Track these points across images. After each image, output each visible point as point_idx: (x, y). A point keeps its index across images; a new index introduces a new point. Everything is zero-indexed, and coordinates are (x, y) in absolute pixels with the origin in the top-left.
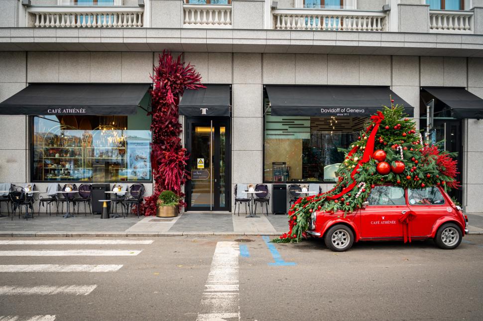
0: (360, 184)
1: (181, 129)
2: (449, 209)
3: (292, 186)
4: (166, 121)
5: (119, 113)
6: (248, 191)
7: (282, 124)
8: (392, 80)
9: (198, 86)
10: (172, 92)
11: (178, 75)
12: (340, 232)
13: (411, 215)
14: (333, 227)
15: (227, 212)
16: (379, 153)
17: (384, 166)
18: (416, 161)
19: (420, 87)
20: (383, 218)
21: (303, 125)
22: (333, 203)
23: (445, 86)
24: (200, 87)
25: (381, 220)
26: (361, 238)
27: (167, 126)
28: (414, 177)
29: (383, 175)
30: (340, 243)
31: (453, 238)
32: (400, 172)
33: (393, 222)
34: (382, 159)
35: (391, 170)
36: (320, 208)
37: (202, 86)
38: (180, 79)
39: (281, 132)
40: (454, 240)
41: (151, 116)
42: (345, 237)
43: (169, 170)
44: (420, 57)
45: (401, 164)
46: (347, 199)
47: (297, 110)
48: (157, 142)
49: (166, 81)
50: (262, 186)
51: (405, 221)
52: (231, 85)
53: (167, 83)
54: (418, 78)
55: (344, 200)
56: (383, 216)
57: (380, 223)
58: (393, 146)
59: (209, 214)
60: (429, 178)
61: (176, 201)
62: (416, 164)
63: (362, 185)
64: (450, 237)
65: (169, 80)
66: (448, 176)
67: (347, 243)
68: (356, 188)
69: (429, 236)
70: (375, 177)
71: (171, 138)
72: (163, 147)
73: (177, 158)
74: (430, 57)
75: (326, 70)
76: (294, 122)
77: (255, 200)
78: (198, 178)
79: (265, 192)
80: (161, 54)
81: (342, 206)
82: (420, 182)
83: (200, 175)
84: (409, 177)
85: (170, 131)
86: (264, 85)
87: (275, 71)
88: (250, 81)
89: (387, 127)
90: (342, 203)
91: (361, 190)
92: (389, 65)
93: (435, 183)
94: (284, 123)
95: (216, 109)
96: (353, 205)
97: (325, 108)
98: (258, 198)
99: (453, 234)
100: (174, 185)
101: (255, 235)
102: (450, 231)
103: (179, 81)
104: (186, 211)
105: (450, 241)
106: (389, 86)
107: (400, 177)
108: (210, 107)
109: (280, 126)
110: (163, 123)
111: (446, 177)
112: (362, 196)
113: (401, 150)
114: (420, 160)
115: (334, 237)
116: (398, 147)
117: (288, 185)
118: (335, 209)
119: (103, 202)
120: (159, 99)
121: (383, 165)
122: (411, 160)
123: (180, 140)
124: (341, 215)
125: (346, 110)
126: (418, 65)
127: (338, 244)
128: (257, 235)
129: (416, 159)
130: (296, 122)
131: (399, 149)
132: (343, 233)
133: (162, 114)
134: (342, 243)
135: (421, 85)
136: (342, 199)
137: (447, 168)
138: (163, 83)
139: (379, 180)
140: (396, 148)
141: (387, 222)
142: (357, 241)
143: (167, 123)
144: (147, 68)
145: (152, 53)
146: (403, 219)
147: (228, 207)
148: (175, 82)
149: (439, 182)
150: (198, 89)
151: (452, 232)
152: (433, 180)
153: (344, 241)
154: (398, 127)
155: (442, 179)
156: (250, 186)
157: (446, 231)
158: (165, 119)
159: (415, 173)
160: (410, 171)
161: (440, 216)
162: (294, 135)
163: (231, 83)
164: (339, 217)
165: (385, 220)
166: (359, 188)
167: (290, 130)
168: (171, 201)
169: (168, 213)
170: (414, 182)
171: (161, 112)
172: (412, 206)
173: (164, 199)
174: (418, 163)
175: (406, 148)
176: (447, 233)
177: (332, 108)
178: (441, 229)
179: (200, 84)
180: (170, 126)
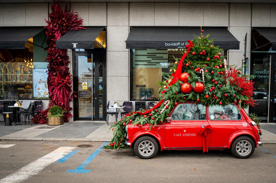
0: (166, 102)
1: (69, 60)
2: (245, 124)
3: (150, 103)
4: (56, 54)
5: (12, 47)
6: (113, 106)
7: (146, 56)
8: (229, 22)
9: (80, 28)
10: (60, 32)
11: (64, 19)
12: (147, 143)
13: (208, 129)
14: (140, 139)
15: (104, 122)
16: (184, 75)
17: (187, 86)
18: (216, 83)
19: (252, 28)
20: (185, 131)
21: (163, 57)
22: (143, 118)
23: (271, 27)
24: (82, 29)
25: (183, 133)
26: (165, 147)
27: (57, 58)
28: (213, 96)
29: (185, 94)
30: (147, 152)
31: (247, 149)
32: (200, 92)
33: (194, 135)
34: (185, 81)
35: (192, 90)
36: (131, 122)
37: (83, 28)
38: (65, 23)
39: (146, 63)
40: (248, 151)
41: (47, 50)
42: (151, 147)
43: (58, 91)
44: (252, 4)
45: (201, 85)
46: (154, 114)
47: (147, 44)
48: (51, 70)
49: (56, 24)
50: (128, 103)
51: (203, 134)
52: (106, 27)
53: (56, 25)
54: (250, 21)
55: (151, 115)
56: (185, 129)
57: (182, 135)
58: (196, 69)
59: (91, 123)
60: (227, 97)
61: (61, 114)
62: (216, 85)
63: (167, 103)
64: (244, 148)
65: (57, 23)
66: (244, 96)
67: (152, 151)
68: (162, 105)
69: (225, 147)
70: (178, 96)
71: (60, 66)
72: (54, 74)
73: (63, 81)
74: (260, 3)
75: (178, 15)
76: (155, 55)
77: (122, 113)
78: (83, 97)
79: (130, 107)
80: (52, 4)
81: (149, 120)
82: (218, 100)
83: (84, 94)
84: (207, 96)
85: (59, 62)
86: (130, 27)
87: (139, 16)
88: (120, 24)
89: (194, 53)
90: (150, 118)
91: (165, 107)
92: (227, 11)
93: (233, 101)
94: (149, 55)
95: (84, 44)
96: (157, 119)
97: (168, 42)
98: (125, 112)
99: (247, 145)
100: (62, 101)
101: (98, 141)
102: (244, 142)
103: (65, 24)
104: (74, 120)
105: (244, 152)
106: (227, 27)
107: (200, 96)
108: (79, 42)
109: (145, 58)
110: (54, 56)
111: (242, 96)
112: (165, 112)
113: (203, 73)
114: (219, 81)
115: (141, 146)
116: (200, 70)
117: (147, 102)
118: (142, 123)
119: (6, 114)
120: (51, 38)
121: (185, 86)
122: (211, 81)
123: (69, 68)
124: (148, 128)
125: (185, 43)
126: (250, 10)
127: (145, 152)
128: (99, 141)
129: (215, 81)
130: (158, 55)
131: (201, 71)
132: (149, 143)
133: (53, 49)
134: (149, 152)
135: (253, 26)
136: (150, 114)
137: (242, 88)
138: (53, 25)
139: (181, 98)
140: (199, 70)
141: (188, 135)
142: (161, 150)
143: (57, 55)
144: (44, 15)
145: (48, 3)
146: (202, 132)
147: (105, 118)
148: (62, 25)
149: (236, 100)
150: (80, 30)
151: (246, 144)
152: (230, 98)
153: (150, 150)
154: (203, 53)
155: (239, 98)
156: (115, 103)
157: (241, 143)
158: (55, 52)
159: (214, 92)
160: (209, 90)
161: (237, 130)
162: (155, 65)
163: (106, 25)
164: (146, 129)
165: (187, 132)
166: (164, 105)
167: (153, 61)
168: (57, 114)
169: (54, 123)
170: (213, 101)
171: (53, 47)
172: (212, 121)
173: (52, 111)
174: (218, 84)
175: (206, 71)
176: (241, 145)
177: (174, 42)
178: (236, 142)
179: (82, 27)
180: (59, 58)
